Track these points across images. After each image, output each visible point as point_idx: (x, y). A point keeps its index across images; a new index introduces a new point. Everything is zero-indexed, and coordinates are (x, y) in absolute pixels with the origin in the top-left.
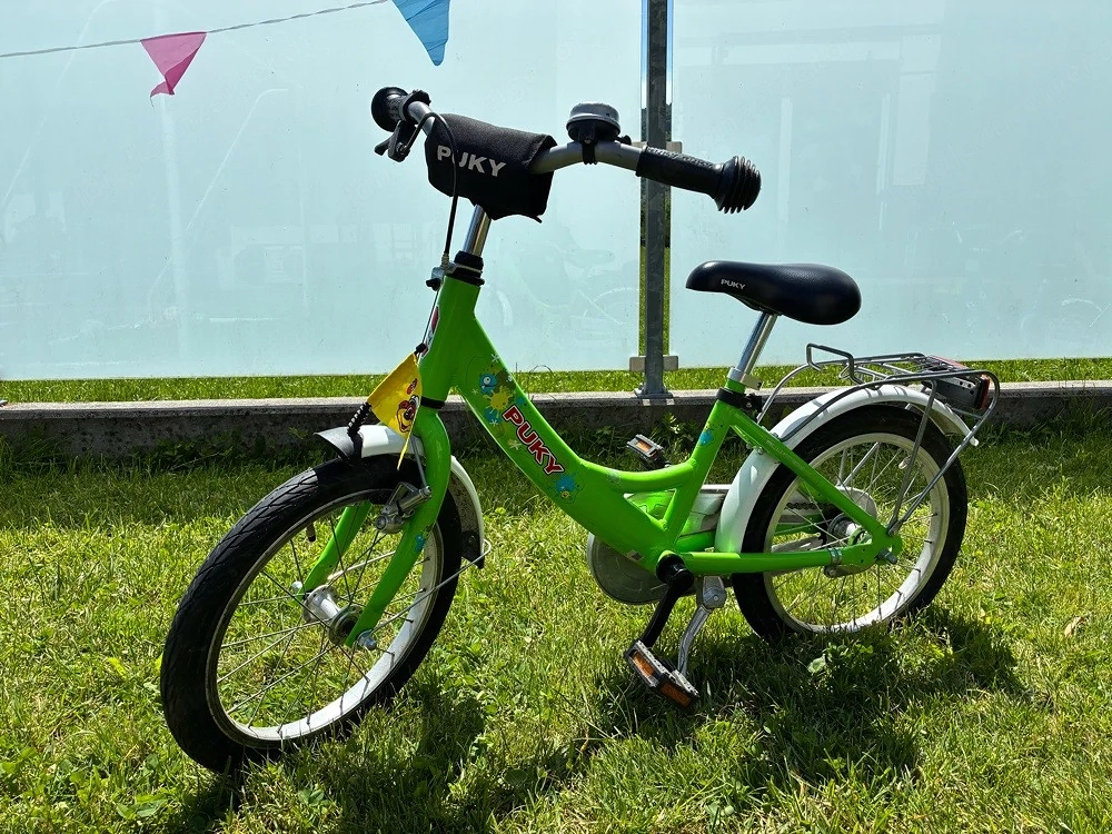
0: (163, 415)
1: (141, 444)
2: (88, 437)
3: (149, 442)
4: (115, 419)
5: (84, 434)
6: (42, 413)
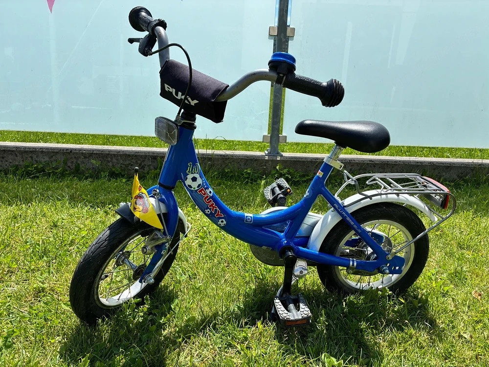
1: (17, 163)
3: (21, 163)
4: (4, 150)
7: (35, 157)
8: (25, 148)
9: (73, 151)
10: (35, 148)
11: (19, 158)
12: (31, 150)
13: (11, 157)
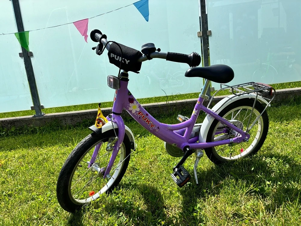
0: (84, 114)
1: (79, 121)
2: (66, 120)
3: (81, 121)
4: (72, 116)
5: (65, 120)
6: (55, 116)
7: (87, 117)
8: (82, 113)
9: (105, 111)
10: (87, 113)
11: (80, 118)
12: (85, 113)
13: (76, 118)
